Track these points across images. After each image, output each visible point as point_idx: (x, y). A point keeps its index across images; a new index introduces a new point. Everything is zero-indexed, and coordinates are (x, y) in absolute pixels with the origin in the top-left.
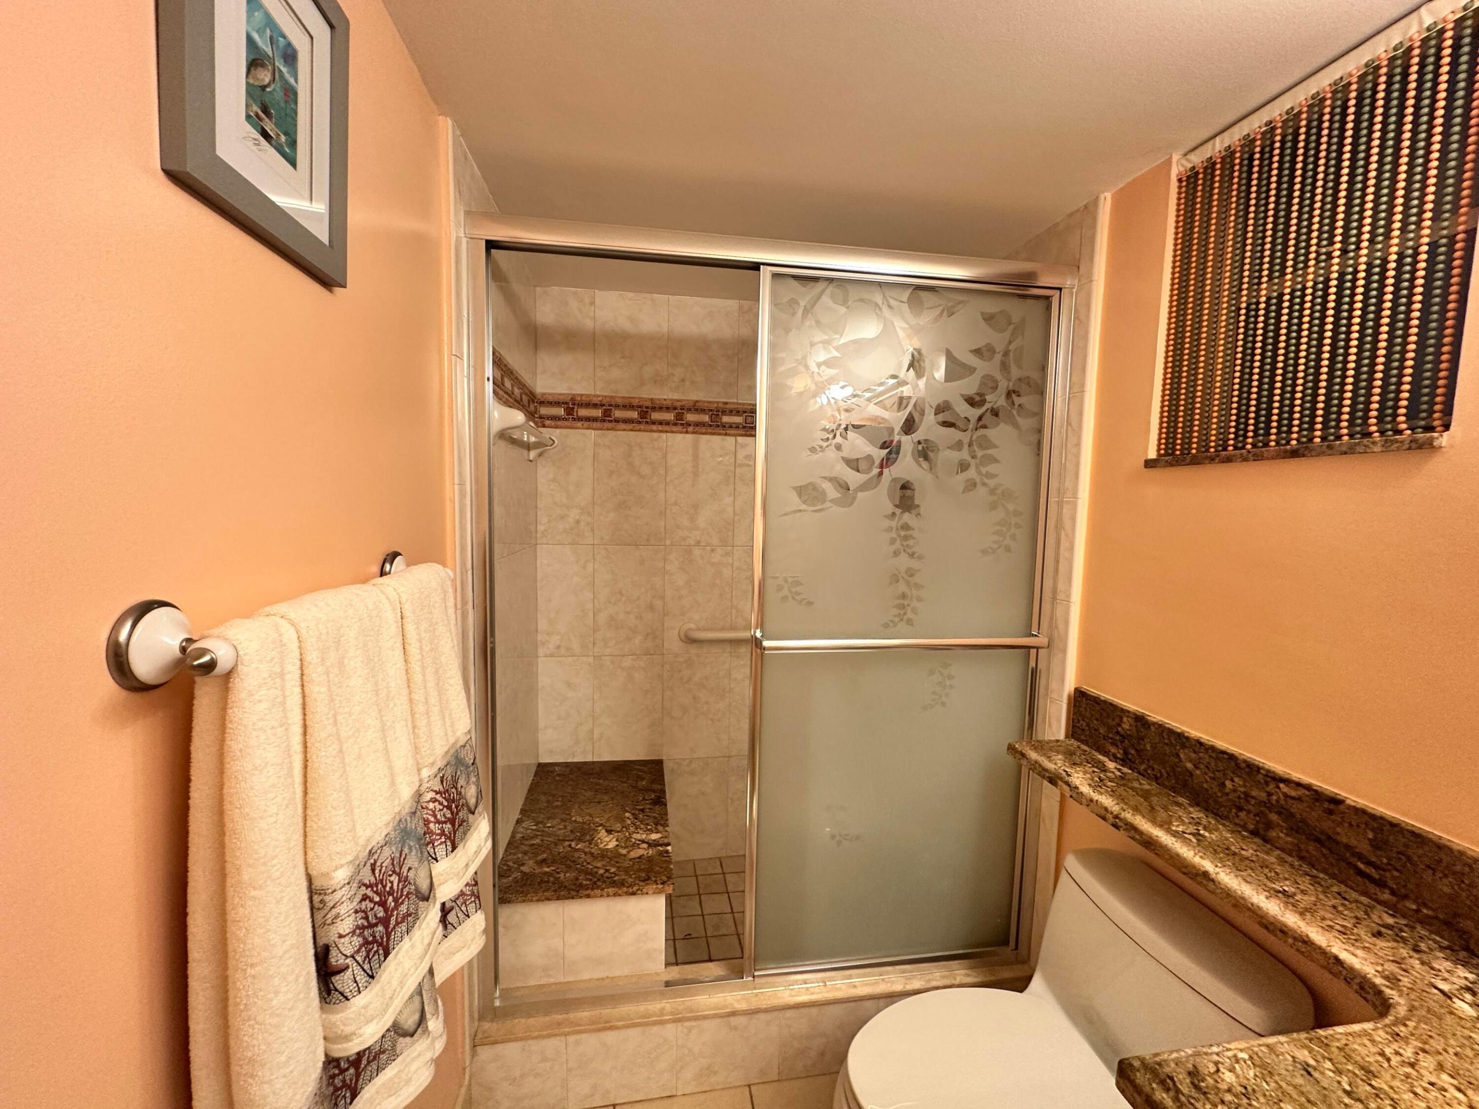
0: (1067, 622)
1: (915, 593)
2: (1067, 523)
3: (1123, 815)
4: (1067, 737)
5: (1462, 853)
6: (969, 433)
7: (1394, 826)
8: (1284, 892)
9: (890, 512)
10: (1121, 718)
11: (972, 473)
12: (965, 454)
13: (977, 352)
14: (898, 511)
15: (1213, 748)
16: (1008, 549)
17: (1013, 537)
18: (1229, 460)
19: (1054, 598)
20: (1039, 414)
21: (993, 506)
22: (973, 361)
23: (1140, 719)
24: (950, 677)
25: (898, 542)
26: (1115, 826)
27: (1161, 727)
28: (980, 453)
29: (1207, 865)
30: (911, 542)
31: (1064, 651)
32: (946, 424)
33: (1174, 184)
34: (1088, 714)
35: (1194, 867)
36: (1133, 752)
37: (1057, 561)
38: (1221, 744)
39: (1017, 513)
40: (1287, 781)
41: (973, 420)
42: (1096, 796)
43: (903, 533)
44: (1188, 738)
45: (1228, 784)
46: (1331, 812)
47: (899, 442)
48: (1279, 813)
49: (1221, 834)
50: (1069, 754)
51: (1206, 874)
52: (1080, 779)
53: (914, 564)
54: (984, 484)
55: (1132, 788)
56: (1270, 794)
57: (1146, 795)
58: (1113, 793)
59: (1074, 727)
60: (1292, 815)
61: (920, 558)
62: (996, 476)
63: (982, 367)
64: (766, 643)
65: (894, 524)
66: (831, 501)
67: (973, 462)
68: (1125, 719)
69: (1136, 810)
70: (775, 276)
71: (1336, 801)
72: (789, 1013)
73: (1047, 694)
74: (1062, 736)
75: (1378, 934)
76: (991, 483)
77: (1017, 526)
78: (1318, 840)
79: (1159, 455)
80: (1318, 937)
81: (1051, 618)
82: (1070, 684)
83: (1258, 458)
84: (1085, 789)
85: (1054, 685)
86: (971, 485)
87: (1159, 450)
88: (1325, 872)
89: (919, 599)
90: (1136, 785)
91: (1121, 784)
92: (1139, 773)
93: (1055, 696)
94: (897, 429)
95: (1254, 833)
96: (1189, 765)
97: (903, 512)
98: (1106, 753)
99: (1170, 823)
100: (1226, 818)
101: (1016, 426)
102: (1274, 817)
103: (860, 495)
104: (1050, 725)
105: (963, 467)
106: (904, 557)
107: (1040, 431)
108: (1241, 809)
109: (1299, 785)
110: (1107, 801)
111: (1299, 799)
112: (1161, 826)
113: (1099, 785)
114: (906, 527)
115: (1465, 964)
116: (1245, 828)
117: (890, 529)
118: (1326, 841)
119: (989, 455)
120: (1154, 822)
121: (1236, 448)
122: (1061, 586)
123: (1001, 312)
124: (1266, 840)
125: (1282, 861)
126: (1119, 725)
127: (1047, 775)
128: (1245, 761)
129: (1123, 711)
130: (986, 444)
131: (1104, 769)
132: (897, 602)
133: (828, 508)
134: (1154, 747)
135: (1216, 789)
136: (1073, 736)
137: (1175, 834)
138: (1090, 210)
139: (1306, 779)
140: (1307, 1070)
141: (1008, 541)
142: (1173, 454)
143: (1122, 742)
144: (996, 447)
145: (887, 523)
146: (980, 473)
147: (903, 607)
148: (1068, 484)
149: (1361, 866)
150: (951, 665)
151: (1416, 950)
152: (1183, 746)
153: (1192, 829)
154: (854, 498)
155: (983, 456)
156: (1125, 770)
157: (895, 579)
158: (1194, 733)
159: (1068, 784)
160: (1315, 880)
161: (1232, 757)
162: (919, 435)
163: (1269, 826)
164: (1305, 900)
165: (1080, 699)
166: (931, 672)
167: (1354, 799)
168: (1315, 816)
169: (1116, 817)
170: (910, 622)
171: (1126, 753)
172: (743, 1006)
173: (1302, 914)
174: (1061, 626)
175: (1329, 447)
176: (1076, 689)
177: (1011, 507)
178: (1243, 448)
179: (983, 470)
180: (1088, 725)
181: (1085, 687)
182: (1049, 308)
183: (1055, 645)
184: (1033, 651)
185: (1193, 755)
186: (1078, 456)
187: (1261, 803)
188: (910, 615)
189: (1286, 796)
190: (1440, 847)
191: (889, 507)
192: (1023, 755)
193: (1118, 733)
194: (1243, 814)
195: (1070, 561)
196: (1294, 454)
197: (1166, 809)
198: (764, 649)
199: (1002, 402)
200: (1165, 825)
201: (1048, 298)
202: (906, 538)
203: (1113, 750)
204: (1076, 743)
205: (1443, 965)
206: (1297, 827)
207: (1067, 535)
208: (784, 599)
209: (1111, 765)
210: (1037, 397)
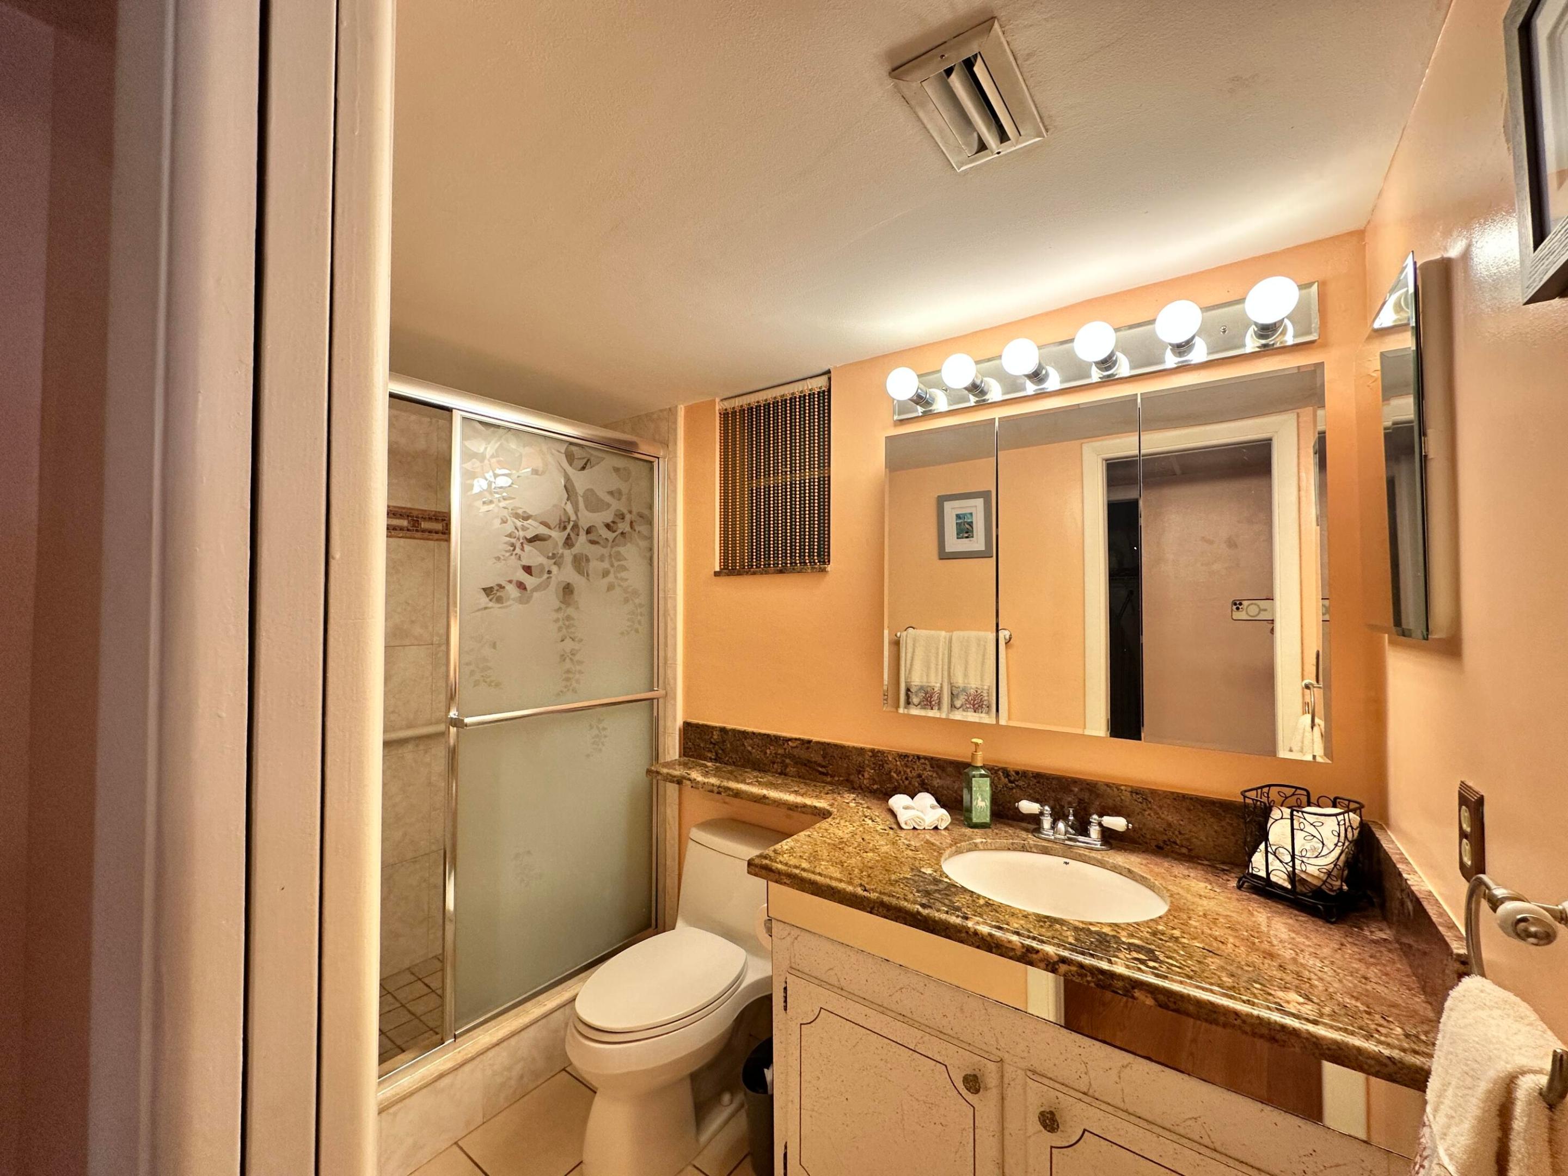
0: (675, 679)
1: (578, 668)
2: (671, 612)
3: (722, 784)
4: (680, 757)
5: (848, 747)
6: (609, 548)
7: (829, 744)
8: (795, 791)
9: (556, 607)
10: (712, 732)
11: (611, 578)
12: (606, 565)
13: (611, 493)
14: (563, 606)
15: (760, 734)
16: (637, 631)
17: (640, 623)
18: (754, 573)
19: (665, 663)
20: (650, 538)
21: (626, 601)
22: (608, 499)
23: (723, 730)
24: (604, 729)
25: (564, 630)
26: (719, 793)
27: (734, 730)
28: (616, 564)
29: (765, 792)
30: (573, 630)
31: (675, 699)
32: (593, 542)
33: (718, 415)
34: (693, 736)
35: (758, 795)
36: (720, 752)
37: (666, 637)
38: (763, 731)
39: (641, 605)
40: (790, 740)
41: (611, 540)
42: (706, 780)
43: (567, 623)
44: (748, 733)
45: (768, 751)
46: (808, 748)
47: (563, 554)
48: (790, 758)
49: (768, 778)
50: (685, 765)
51: (764, 797)
52: (696, 775)
53: (576, 646)
54: (620, 586)
55: (724, 771)
56: (785, 749)
57: (731, 772)
58: (715, 776)
59: (684, 748)
60: (794, 756)
61: (581, 640)
62: (627, 580)
63: (616, 505)
64: (467, 720)
65: (560, 615)
66: (513, 599)
67: (612, 570)
68: (715, 733)
69: (729, 779)
70: (464, 418)
71: (809, 742)
72: (491, 1054)
73: (665, 732)
74: (677, 757)
75: (827, 793)
76: (625, 584)
77: (641, 615)
78: (805, 765)
79: (721, 569)
80: (808, 801)
81: (665, 678)
82: (679, 723)
83: (767, 573)
84: (700, 778)
85: (669, 724)
86: (610, 588)
87: (720, 566)
88: (808, 779)
89: (580, 672)
90: (725, 769)
91: (717, 773)
92: (725, 764)
93: (670, 731)
94: (561, 544)
95: (780, 774)
96: (750, 748)
97: (567, 607)
98: (705, 759)
99: (745, 780)
100: (769, 771)
101: (637, 545)
102: (788, 761)
103: (536, 595)
104: (668, 753)
105: (606, 574)
106: (568, 640)
107: (651, 549)
108: (774, 763)
109: (796, 739)
110: (713, 781)
111: (796, 747)
112: (742, 782)
113: (706, 774)
114: (568, 618)
115: (853, 793)
116: (776, 772)
117: (557, 620)
118: (807, 763)
119: (623, 565)
120: (738, 782)
121: (757, 567)
122: (670, 654)
123: (625, 469)
124: (786, 775)
125: (792, 781)
126: (712, 737)
127: (675, 779)
128: (774, 736)
129: (714, 728)
130: (619, 556)
131: (707, 767)
132: (564, 676)
133: (510, 606)
134: (731, 744)
135: (763, 757)
136: (684, 755)
137: (748, 784)
138: (672, 411)
139: (797, 736)
140: (809, 836)
141: (636, 626)
142: (728, 569)
143: (714, 748)
144: (626, 559)
145: (555, 616)
146: (616, 578)
147: (567, 679)
148: (670, 585)
149: (820, 769)
150: (603, 720)
151: (839, 794)
152: (746, 738)
153: (755, 780)
154: (530, 597)
155: (618, 566)
156: (718, 764)
157: (563, 658)
158: (750, 729)
159: (689, 780)
160: (806, 784)
161: (768, 736)
162: (575, 550)
163: (786, 766)
164: (802, 791)
165: (688, 728)
166: (591, 727)
167: (815, 739)
168: (803, 754)
169: (719, 787)
170: (574, 691)
171: (717, 754)
172: (449, 1065)
173: (802, 796)
174: (672, 682)
175: (794, 569)
176: (684, 723)
177: (637, 601)
178: (760, 567)
179: (619, 575)
180: (693, 744)
181: (689, 720)
182: (652, 469)
183: (669, 695)
184: (655, 701)
185: (751, 742)
186: (675, 567)
187: (783, 756)
188: (574, 684)
189: (792, 747)
190: (842, 747)
191: (557, 604)
192: (658, 773)
193: (711, 743)
194: (775, 766)
195: (675, 636)
196: (781, 572)
197: (741, 775)
198: (466, 725)
199: (628, 529)
200: (744, 782)
201: (651, 462)
202: (568, 627)
203: (709, 755)
204: (687, 759)
205: (846, 795)
206: (798, 761)
207: (671, 619)
208: (476, 683)
209: (709, 764)
210: (649, 526)
